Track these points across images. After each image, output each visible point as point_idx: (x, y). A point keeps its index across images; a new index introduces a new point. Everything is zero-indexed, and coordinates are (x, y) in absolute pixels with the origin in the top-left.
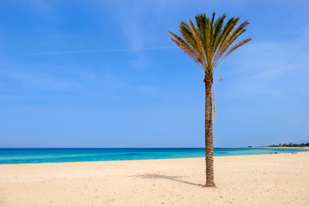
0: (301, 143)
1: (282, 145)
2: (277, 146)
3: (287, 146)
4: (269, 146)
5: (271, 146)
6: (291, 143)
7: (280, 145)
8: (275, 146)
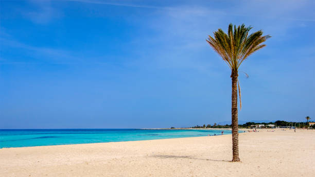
0: (226, 124)
1: (206, 125)
2: (202, 127)
3: (212, 127)
4: (193, 128)
5: (195, 127)
6: (215, 124)
7: (204, 126)
8: (199, 127)
